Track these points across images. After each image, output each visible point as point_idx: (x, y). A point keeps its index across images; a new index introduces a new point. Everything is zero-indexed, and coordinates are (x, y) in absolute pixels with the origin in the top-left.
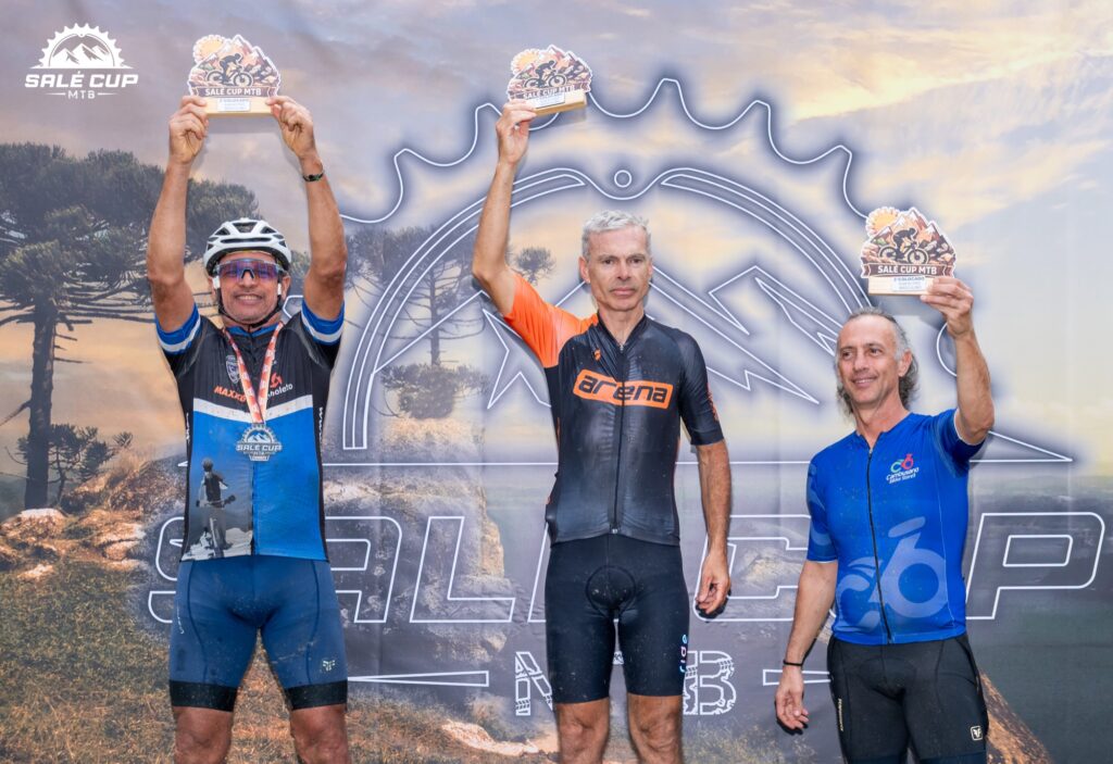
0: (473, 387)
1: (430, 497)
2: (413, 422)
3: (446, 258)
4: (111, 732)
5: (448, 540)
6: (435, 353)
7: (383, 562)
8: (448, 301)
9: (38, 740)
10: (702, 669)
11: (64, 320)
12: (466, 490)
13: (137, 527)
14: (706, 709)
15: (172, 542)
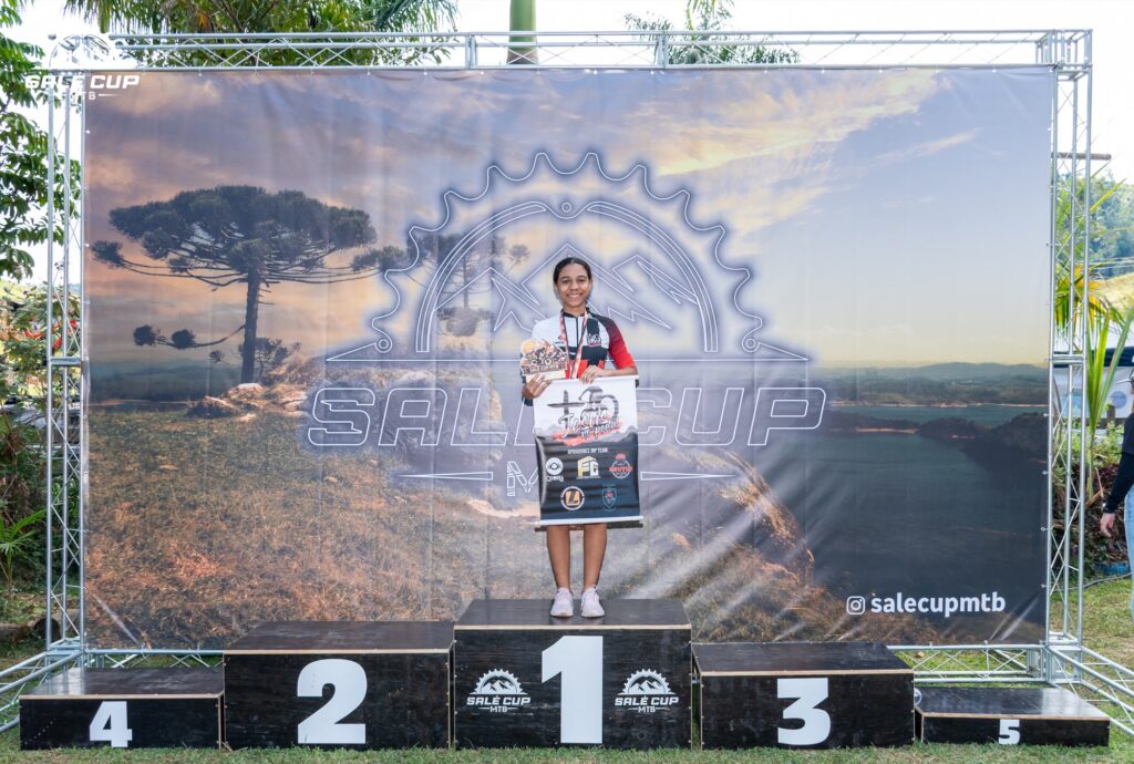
0: (486, 319)
2: (454, 338)
3: (472, 250)
4: (285, 505)
5: (472, 401)
7: (436, 413)
8: (473, 273)
9: (245, 509)
11: (264, 281)
12: (482, 375)
13: (303, 393)
15: (322, 402)
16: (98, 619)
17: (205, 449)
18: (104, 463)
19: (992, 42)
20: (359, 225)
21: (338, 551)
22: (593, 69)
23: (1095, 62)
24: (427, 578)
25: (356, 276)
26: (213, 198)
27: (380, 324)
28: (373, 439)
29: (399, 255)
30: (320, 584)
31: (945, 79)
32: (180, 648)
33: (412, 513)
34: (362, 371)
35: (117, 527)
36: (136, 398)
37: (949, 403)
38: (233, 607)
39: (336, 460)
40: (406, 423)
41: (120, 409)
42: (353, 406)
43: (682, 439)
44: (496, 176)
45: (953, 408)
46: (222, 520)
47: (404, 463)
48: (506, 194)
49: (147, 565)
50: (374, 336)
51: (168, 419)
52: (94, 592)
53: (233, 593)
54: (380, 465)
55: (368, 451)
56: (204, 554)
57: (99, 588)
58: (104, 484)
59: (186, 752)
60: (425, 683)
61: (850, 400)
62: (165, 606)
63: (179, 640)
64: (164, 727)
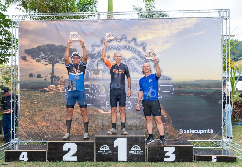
0: (102, 71)
1: (97, 84)
2: (95, 75)
3: (99, 56)
4: (60, 111)
5: (99, 89)
6: (97, 67)
7: (91, 91)
8: (99, 61)
9: (52, 111)
10: (128, 103)
11: (55, 64)
12: (101, 83)
13: (63, 87)
14: (128, 108)
16: (22, 134)
17: (44, 99)
18: (23, 102)
19: (208, 12)
22: (124, 19)
24: (90, 126)
26: (45, 47)
31: (198, 20)
32: (38, 141)
35: (25, 115)
36: (29, 88)
38: (49, 132)
41: (26, 91)
45: (201, 89)
46: (47, 114)
49: (32, 123)
51: (36, 93)
53: (49, 129)
56: (43, 121)
57: (22, 128)
58: (23, 106)
59: (39, 162)
60: (89, 148)
61: (179, 88)
62: (35, 131)
63: (38, 139)
64: (35, 157)
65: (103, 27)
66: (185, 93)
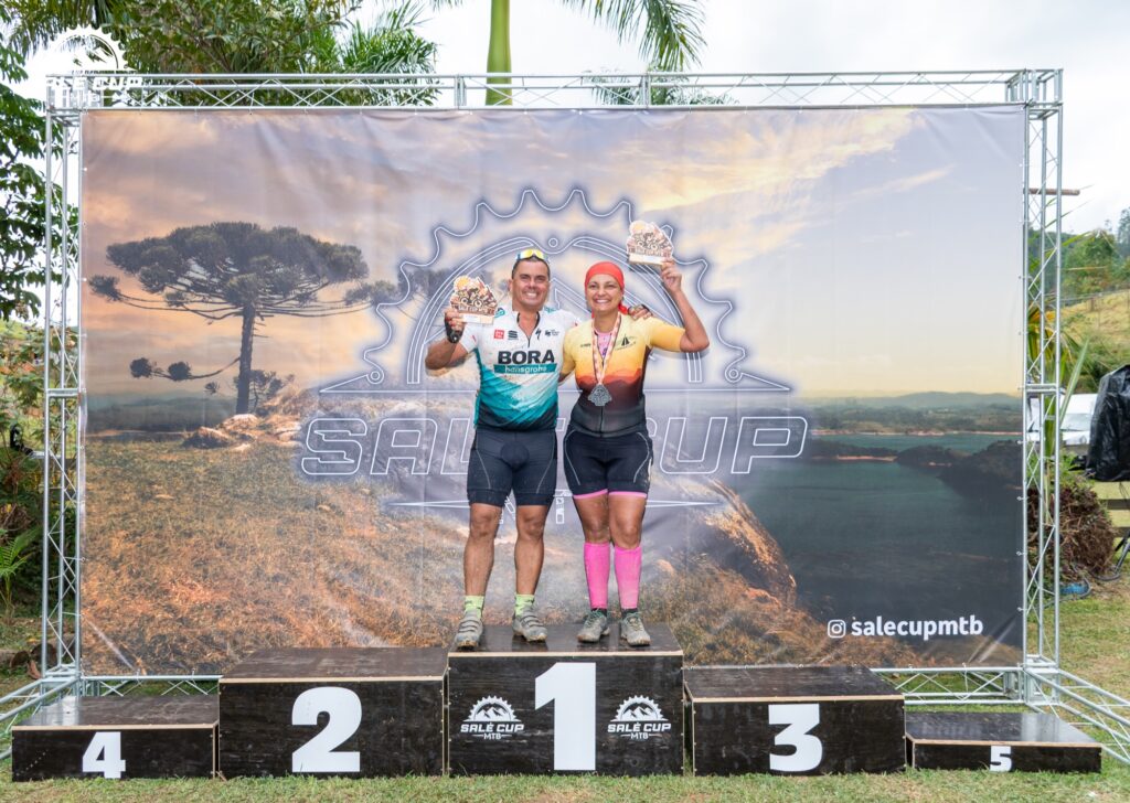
1: (452, 409)
4: (279, 533)
5: (462, 431)
7: (427, 443)
9: (240, 537)
11: (259, 315)
13: (296, 423)
15: (315, 432)
16: (94, 645)
17: (201, 478)
18: (100, 492)
19: (962, 83)
20: (351, 260)
21: (331, 578)
22: (578, 110)
23: (1064, 100)
24: (418, 604)
25: (349, 310)
26: (208, 234)
27: (372, 356)
28: (365, 469)
29: (391, 289)
30: (313, 609)
31: (919, 117)
32: (174, 674)
33: (403, 540)
34: (353, 403)
35: (113, 555)
36: (132, 429)
37: (926, 431)
38: (227, 633)
39: (328, 491)
40: (397, 452)
41: (118, 439)
42: (347, 436)
43: (667, 468)
44: (485, 212)
45: (931, 436)
46: (216, 548)
47: (395, 491)
48: (494, 230)
49: (143, 592)
50: (368, 368)
51: (163, 449)
52: (90, 619)
53: (228, 619)
54: (371, 494)
55: (361, 479)
56: (199, 581)
57: (95, 615)
58: (100, 513)
59: (179, 782)
60: (419, 711)
61: (832, 428)
62: (160, 632)
63: (175, 666)
64: (158, 758)
65: (481, 145)
66: (855, 451)
